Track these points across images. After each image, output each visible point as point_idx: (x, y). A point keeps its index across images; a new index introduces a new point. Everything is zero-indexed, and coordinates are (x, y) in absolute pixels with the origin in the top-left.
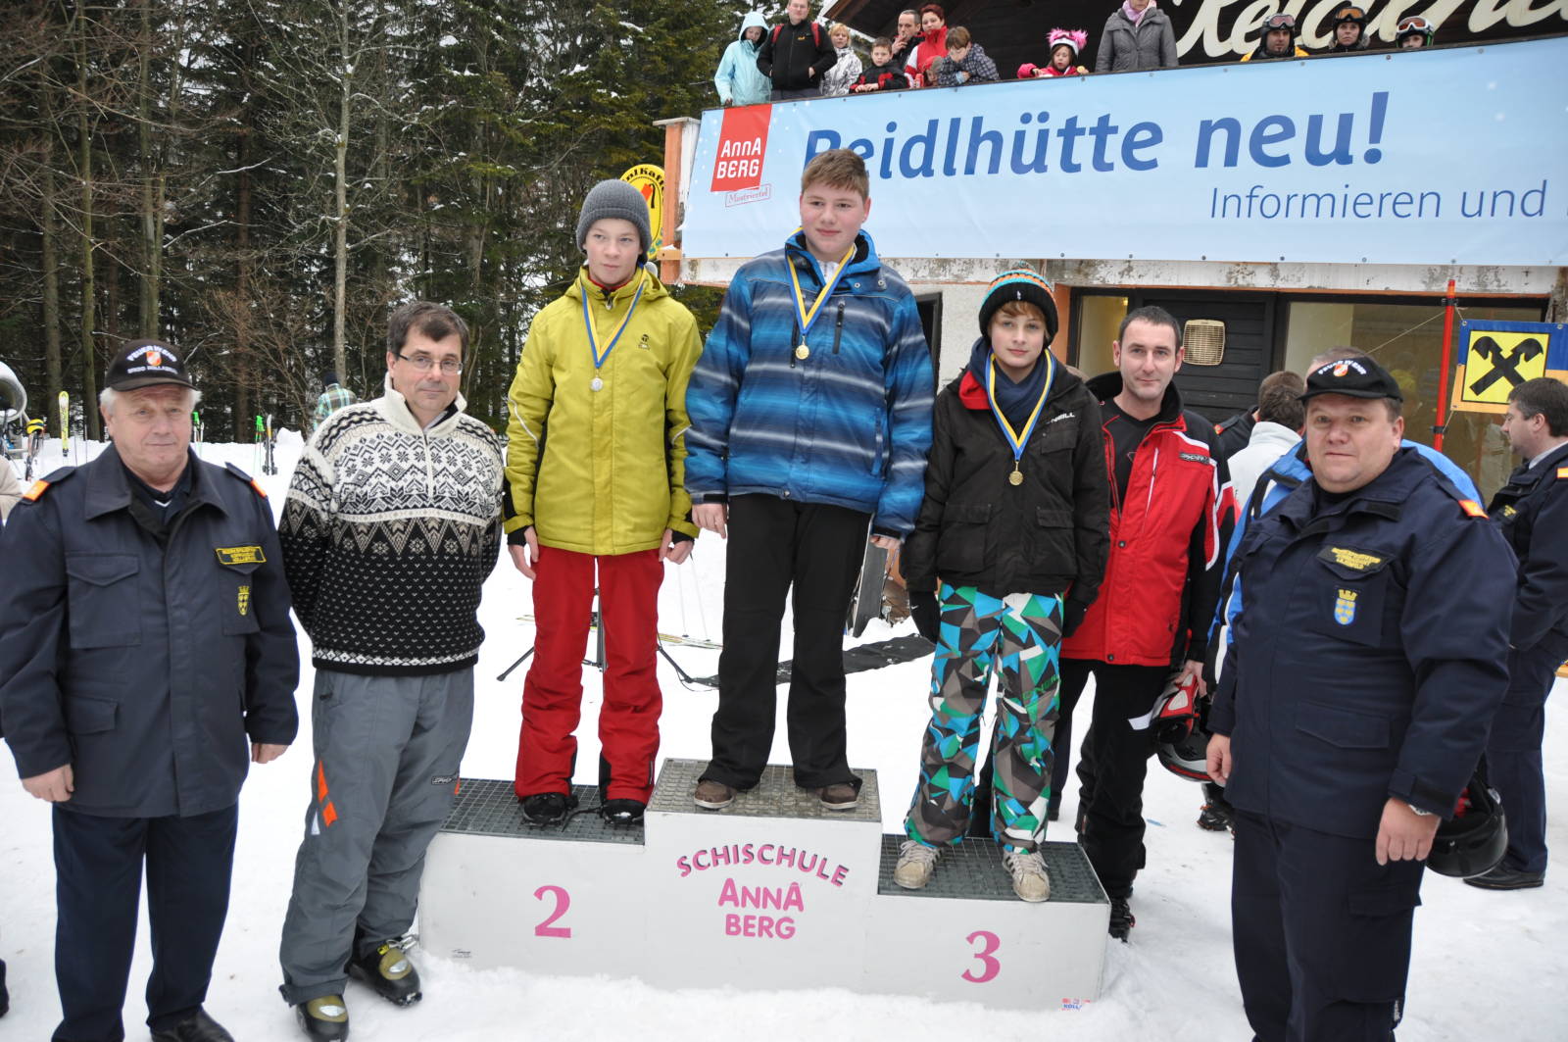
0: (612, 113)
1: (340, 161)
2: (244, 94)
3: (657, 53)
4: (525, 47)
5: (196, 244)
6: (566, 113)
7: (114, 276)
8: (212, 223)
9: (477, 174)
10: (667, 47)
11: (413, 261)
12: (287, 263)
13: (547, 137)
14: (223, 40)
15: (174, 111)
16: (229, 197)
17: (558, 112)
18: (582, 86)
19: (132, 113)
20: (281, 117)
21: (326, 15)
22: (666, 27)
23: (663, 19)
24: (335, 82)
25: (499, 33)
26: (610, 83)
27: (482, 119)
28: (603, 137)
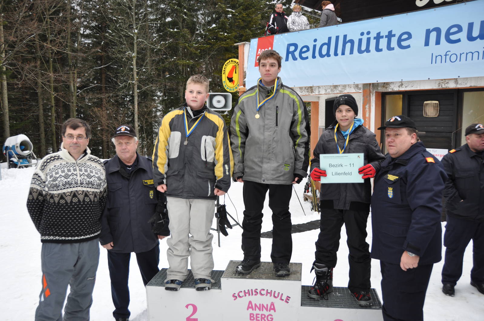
0: (225, 40)
1: (134, 62)
2: (102, 42)
3: (240, 19)
4: (195, 20)
5: (88, 92)
6: (210, 41)
7: (61, 105)
8: (93, 85)
9: (180, 64)
10: (243, 17)
11: (161, 95)
12: (118, 98)
13: (204, 50)
14: (94, 24)
15: (79, 49)
16: (98, 75)
17: (207, 42)
18: (215, 32)
19: (65, 50)
20: (114, 49)
21: (127, 13)
22: (243, 9)
23: (241, 7)
24: (131, 36)
25: (185, 16)
26: (224, 30)
27: (181, 45)
28: (223, 49)
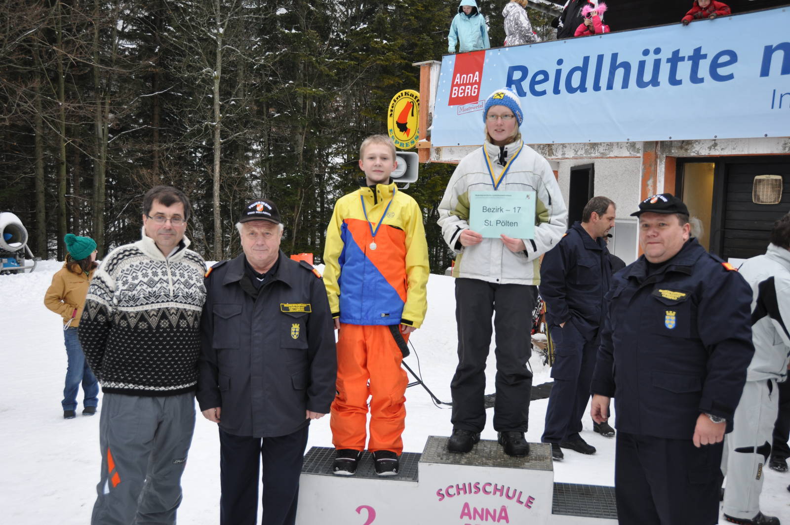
0: (384, 54)
1: (216, 87)
2: (156, 47)
3: (412, 14)
4: (329, 13)
5: (127, 139)
6: (355, 54)
7: (78, 160)
8: (137, 127)
9: (300, 94)
10: (418, 10)
11: (259, 148)
12: (183, 151)
13: (344, 70)
14: (143, 14)
15: (114, 58)
16: (146, 111)
17: (350, 54)
18: (365, 37)
19: (89, 60)
20: (179, 61)
24: (213, 39)
25: (313, 6)
26: (382, 35)
27: (303, 60)
28: (379, 69)
